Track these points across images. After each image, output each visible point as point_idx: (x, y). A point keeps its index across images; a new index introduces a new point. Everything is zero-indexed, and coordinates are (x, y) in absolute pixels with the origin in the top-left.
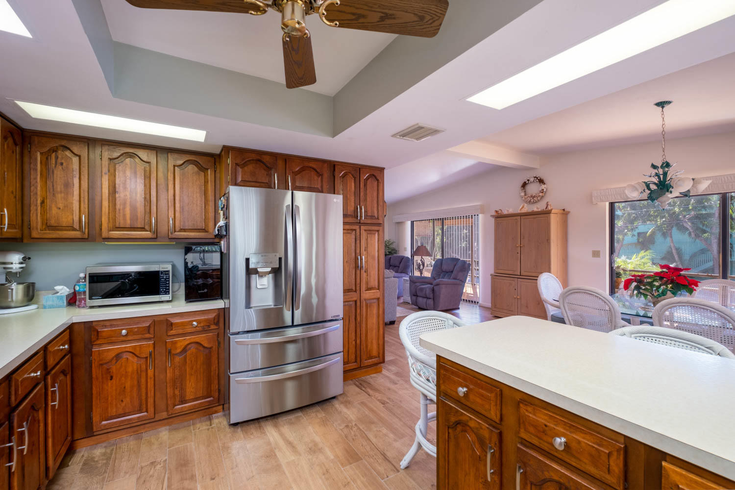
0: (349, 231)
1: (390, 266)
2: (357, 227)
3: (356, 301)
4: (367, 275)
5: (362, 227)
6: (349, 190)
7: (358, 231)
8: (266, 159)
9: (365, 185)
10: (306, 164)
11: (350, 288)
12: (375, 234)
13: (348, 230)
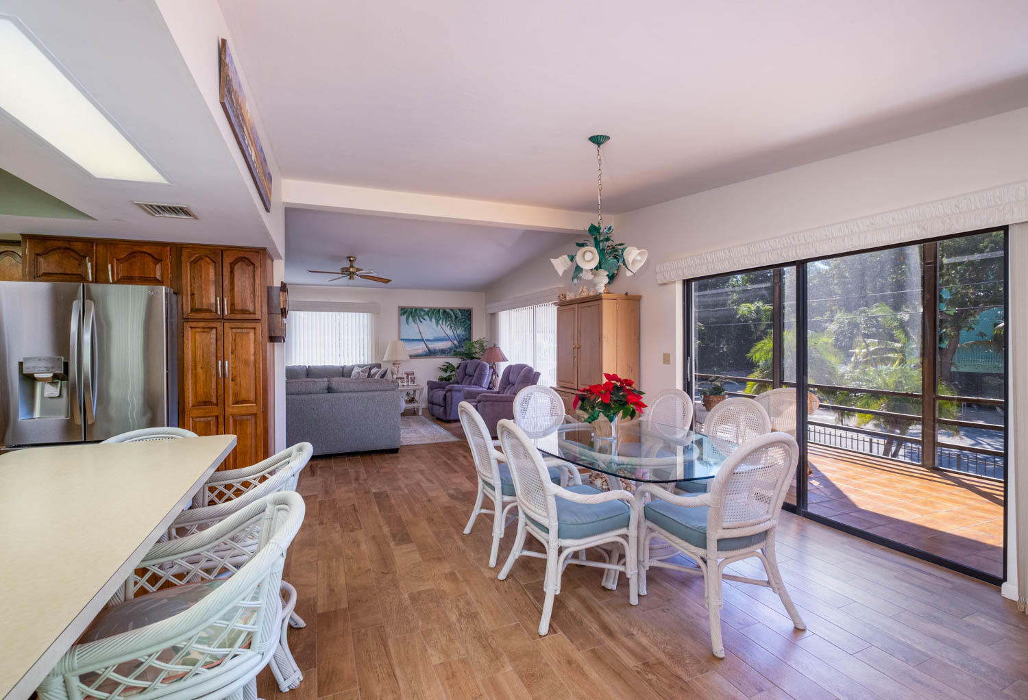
0: (206, 330)
1: (466, 375)
2: (218, 325)
3: (217, 417)
4: (236, 385)
5: (227, 324)
6: (205, 278)
7: (221, 329)
8: (78, 246)
9: (232, 272)
10: (138, 249)
11: (208, 400)
12: (248, 333)
13: (203, 328)
